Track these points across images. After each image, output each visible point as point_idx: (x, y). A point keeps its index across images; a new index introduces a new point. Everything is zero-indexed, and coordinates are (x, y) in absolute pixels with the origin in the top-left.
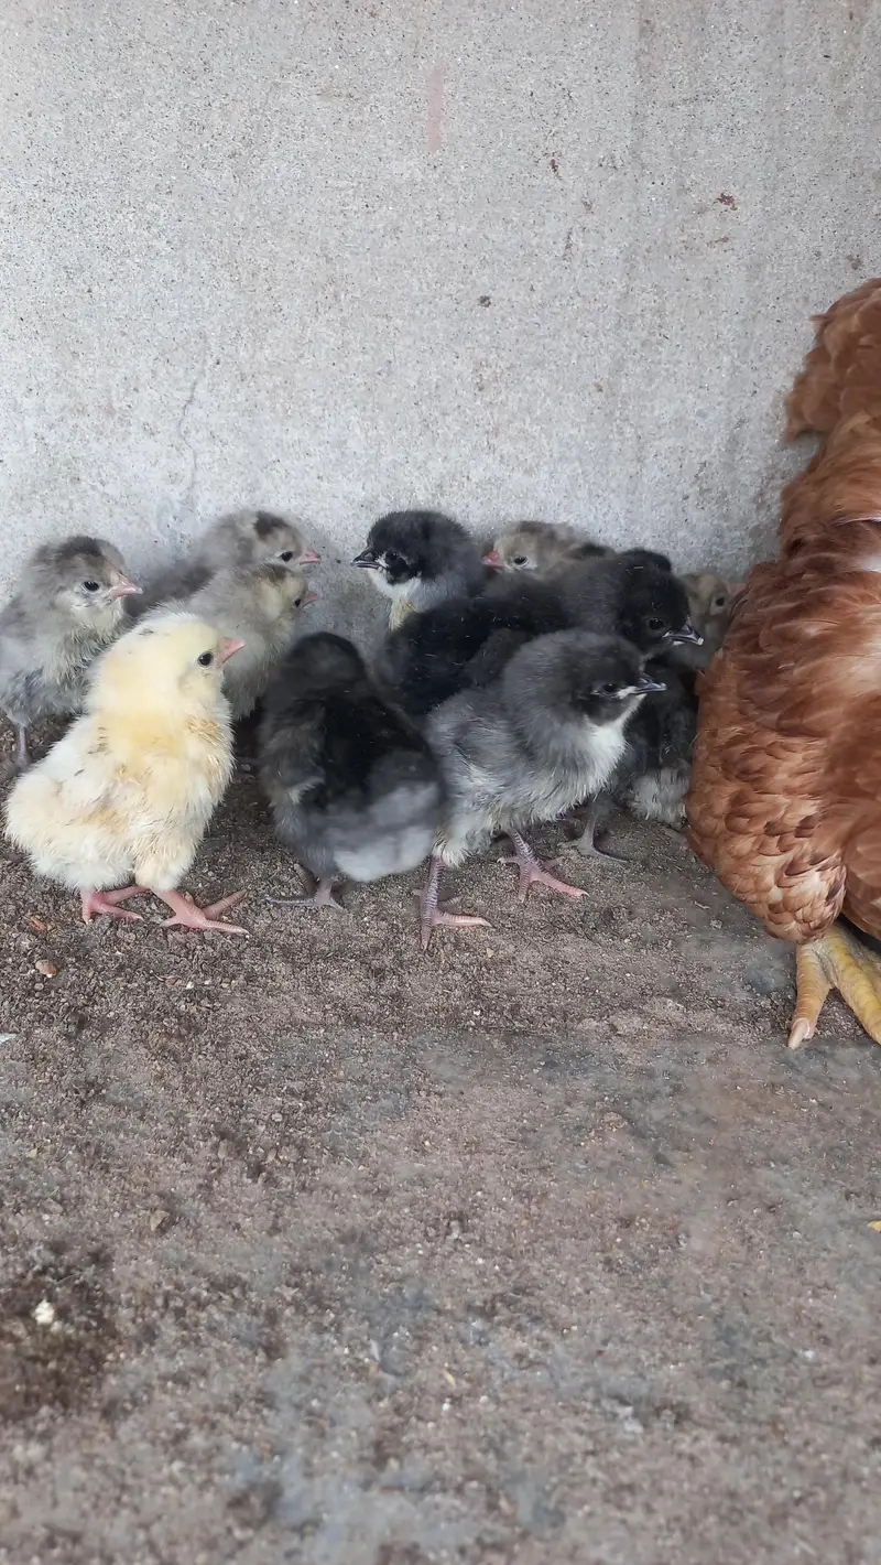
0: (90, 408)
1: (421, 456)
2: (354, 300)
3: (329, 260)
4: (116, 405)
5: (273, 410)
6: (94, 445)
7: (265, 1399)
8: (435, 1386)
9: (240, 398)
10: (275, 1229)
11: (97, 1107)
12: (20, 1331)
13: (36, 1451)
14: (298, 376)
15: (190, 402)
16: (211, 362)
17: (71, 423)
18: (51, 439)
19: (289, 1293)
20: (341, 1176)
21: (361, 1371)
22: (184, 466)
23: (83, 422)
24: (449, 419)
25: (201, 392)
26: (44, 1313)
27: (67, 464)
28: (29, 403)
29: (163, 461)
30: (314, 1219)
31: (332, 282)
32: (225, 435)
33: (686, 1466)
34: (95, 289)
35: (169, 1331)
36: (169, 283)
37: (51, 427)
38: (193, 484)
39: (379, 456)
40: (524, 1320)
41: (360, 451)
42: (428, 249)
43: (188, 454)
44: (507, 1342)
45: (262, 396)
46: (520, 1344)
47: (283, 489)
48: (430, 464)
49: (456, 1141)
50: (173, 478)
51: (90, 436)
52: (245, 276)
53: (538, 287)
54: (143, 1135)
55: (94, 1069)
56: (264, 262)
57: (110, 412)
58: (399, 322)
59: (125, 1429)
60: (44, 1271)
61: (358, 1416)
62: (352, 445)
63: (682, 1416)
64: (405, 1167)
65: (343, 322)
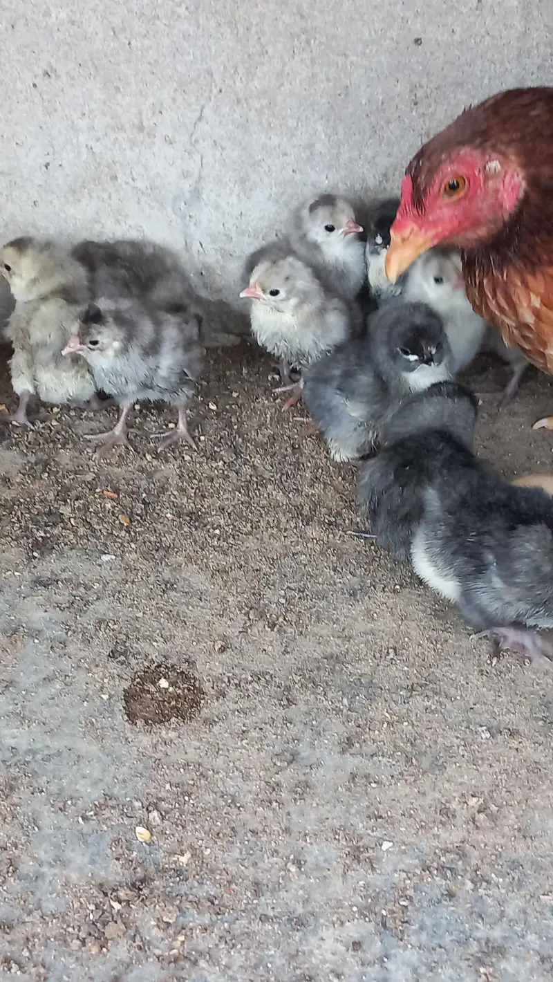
0: (127, 126)
1: (370, 154)
2: (321, 43)
3: (302, 17)
4: (145, 124)
5: (261, 123)
6: (129, 153)
7: (288, 721)
8: (380, 718)
9: (236, 116)
10: (286, 652)
11: (172, 594)
12: (153, 689)
13: (172, 734)
14: (279, 99)
15: (200, 118)
16: (215, 91)
17: (113, 136)
18: (97, 148)
19: (297, 678)
20: (324, 630)
21: (338, 711)
22: (194, 166)
23: (121, 136)
24: (392, 126)
25: (207, 112)
26: (164, 683)
27: (109, 166)
28: (83, 124)
29: (179, 162)
30: (308, 648)
31: (304, 31)
32: (225, 143)
33: (514, 752)
34: (133, 43)
35: (232, 693)
36: (186, 36)
37: (98, 140)
38: (200, 178)
39: (338, 155)
40: (430, 694)
41: (324, 151)
42: (375, 7)
43: (197, 157)
44: (419, 702)
45: (252, 114)
46: (426, 703)
47: (266, 181)
48: (378, 159)
49: (392, 614)
50: (185, 175)
51: (126, 145)
52: (241, 30)
53: (458, 30)
54: (203, 608)
55: (167, 574)
56: (255, 21)
57: (141, 128)
58: (354, 58)
59: (216, 729)
60: (159, 666)
61: (336, 728)
62: (319, 147)
63: (513, 733)
64: (361, 625)
65: (313, 61)
